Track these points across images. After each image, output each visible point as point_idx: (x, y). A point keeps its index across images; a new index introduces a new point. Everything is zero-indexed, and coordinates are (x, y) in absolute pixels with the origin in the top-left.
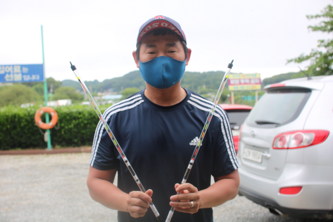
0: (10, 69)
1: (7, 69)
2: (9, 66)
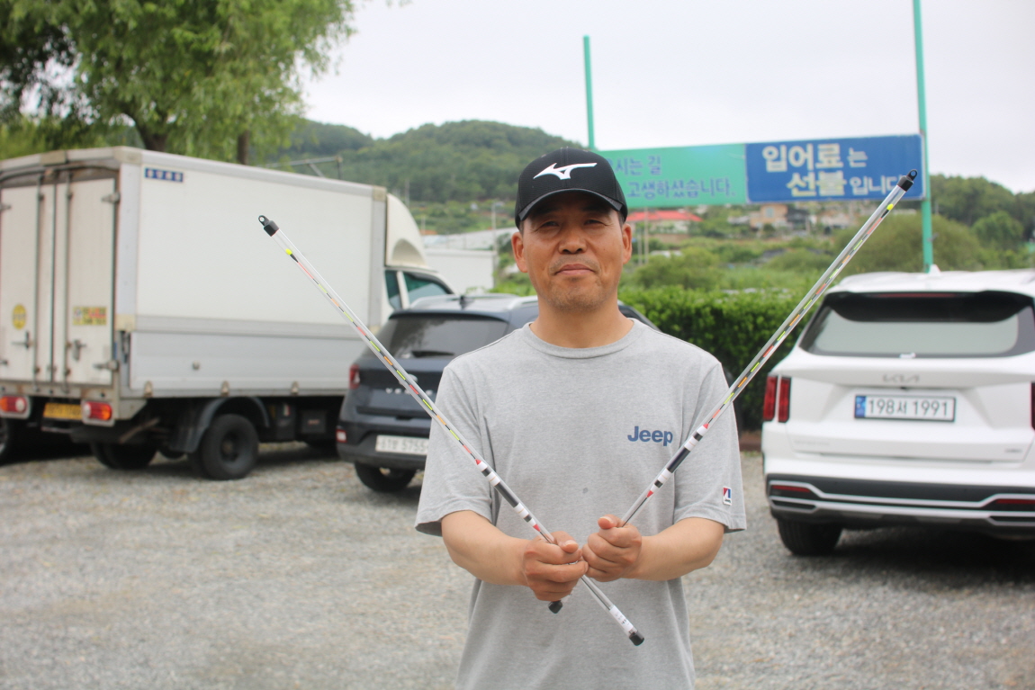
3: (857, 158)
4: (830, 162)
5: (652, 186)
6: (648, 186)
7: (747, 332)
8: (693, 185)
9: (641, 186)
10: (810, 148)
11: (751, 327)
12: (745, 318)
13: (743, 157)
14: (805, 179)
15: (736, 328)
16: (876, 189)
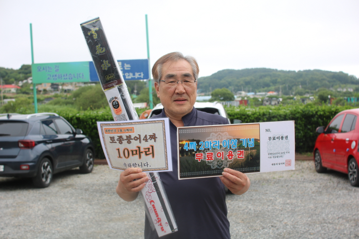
5: (56, 76)
6: (54, 75)
7: (89, 125)
8: (70, 75)
9: (52, 76)
11: (91, 123)
12: (88, 120)
13: (88, 66)
15: (85, 124)
16: (134, 77)
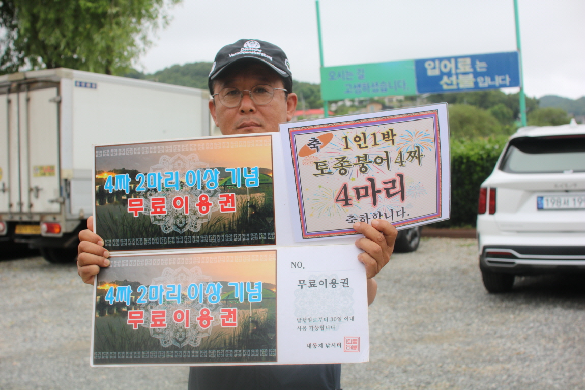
0: (451, 65)
1: (445, 66)
2: (449, 59)
3: (481, 66)
4: (465, 68)
10: (453, 61)
14: (451, 79)
